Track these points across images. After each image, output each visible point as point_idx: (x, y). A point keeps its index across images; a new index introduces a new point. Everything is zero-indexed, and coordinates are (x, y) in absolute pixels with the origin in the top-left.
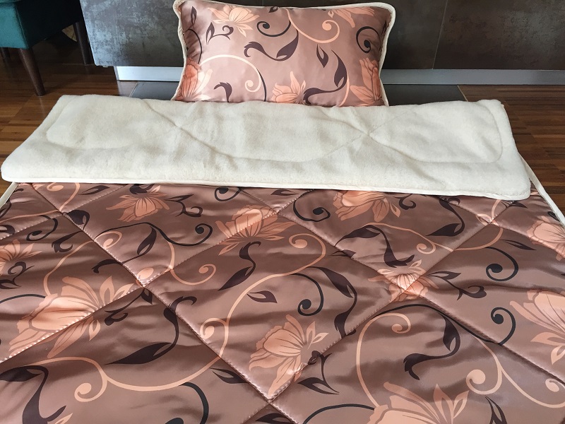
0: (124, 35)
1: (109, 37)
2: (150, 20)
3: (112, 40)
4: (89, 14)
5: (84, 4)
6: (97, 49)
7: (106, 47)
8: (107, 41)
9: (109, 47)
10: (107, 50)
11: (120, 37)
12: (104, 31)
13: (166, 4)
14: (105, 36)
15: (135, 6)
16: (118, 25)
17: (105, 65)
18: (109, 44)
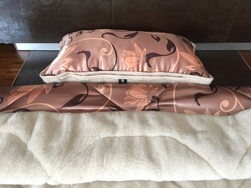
0: (16, 24)
1: (6, 25)
2: (33, 13)
3: (8, 27)
7: (5, 32)
8: (5, 28)
9: (6, 32)
10: (6, 33)
11: (13, 25)
12: (2, 21)
13: (43, 3)
14: (3, 24)
15: (21, 4)
16: (11, 17)
17: (6, 43)
18: (6, 30)
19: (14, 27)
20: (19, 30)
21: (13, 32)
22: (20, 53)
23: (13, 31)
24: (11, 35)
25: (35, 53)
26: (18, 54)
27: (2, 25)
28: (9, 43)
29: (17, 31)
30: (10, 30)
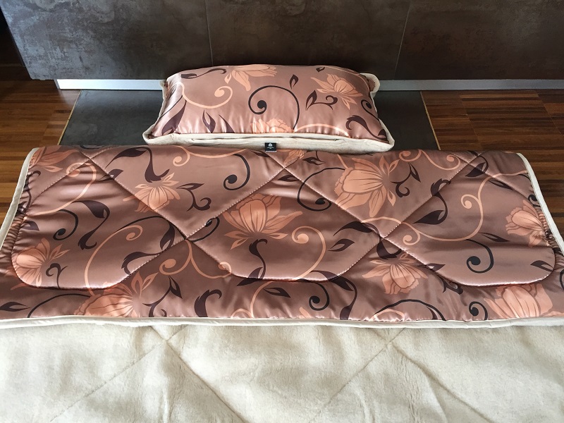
0: (58, 49)
1: (42, 51)
2: (84, 34)
3: (45, 55)
4: (17, 30)
5: (9, 20)
6: (30, 63)
7: (40, 61)
8: (40, 56)
9: (43, 61)
10: (41, 64)
11: (54, 51)
12: (35, 45)
14: (37, 50)
16: (50, 40)
17: (42, 78)
18: (43, 59)
19: (55, 55)
20: (62, 59)
21: (53, 62)
22: (64, 94)
23: (54, 60)
24: (50, 66)
25: (89, 94)
26: (61, 96)
27: (36, 52)
28: (47, 78)
29: (60, 61)
30: (49, 59)
